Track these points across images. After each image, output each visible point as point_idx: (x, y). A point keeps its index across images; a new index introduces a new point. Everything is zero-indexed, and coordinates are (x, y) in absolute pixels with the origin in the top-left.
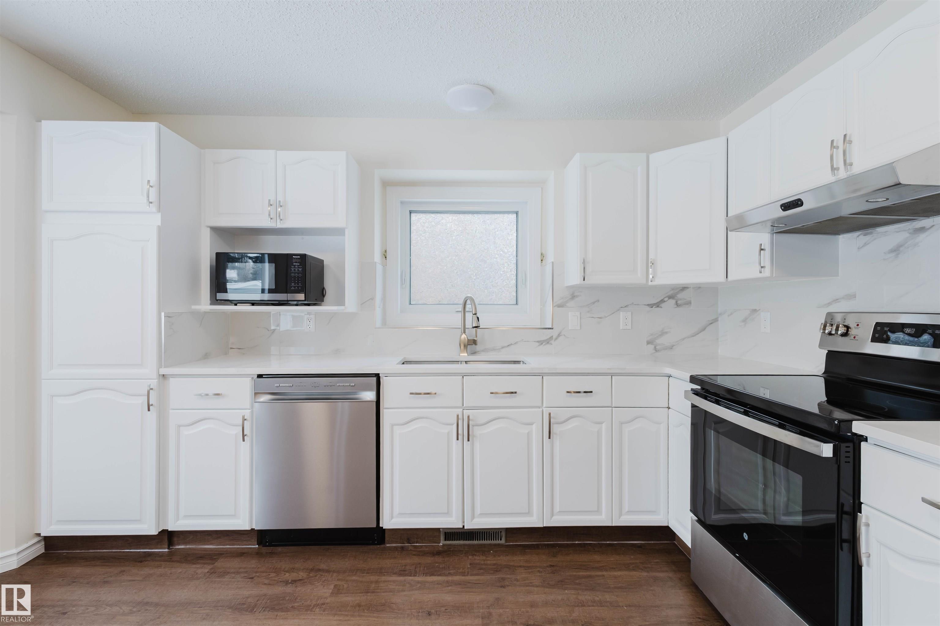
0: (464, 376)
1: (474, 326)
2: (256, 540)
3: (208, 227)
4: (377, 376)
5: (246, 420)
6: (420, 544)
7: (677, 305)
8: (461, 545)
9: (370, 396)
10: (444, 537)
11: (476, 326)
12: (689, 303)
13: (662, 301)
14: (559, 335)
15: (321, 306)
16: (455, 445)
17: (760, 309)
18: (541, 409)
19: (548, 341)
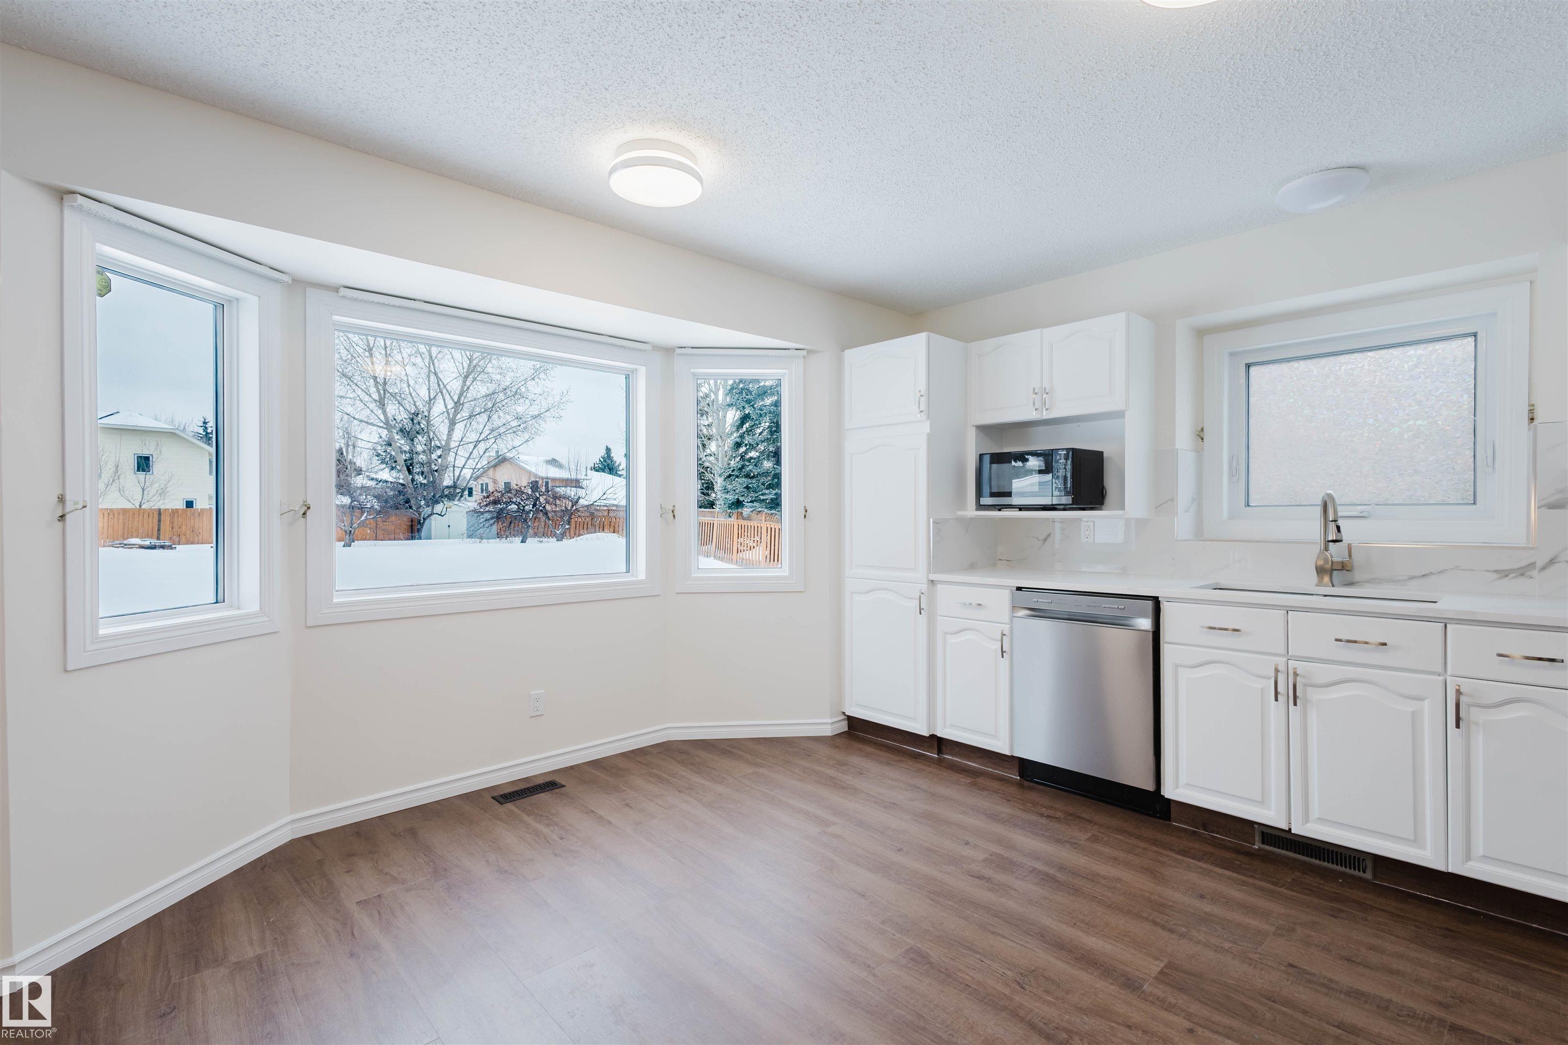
0: (1289, 612)
1: (1330, 539)
2: (1018, 770)
3: (974, 426)
4: (1156, 601)
5: (1005, 635)
6: (1222, 836)
8: (1288, 858)
9: (1145, 623)
10: (1261, 837)
11: (1335, 539)
15: (1101, 510)
16: (1275, 710)
18: (1442, 678)
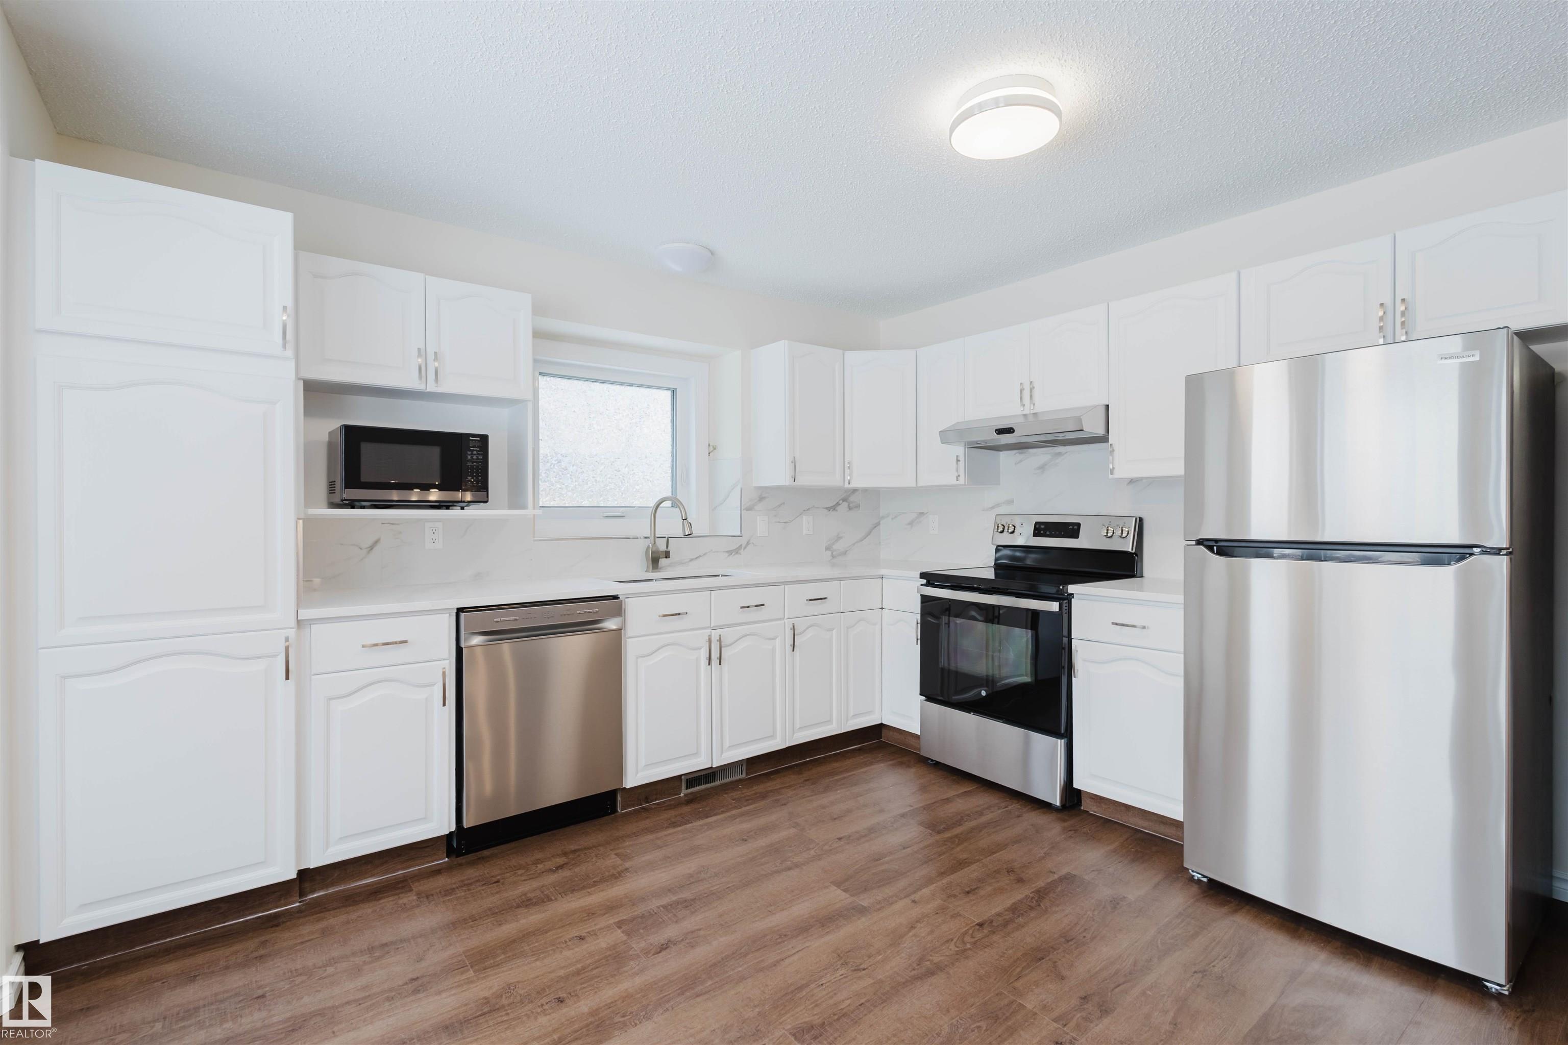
2: (445, 851)
3: (303, 380)
6: (660, 800)
7: (850, 508)
8: (703, 790)
10: (686, 785)
12: (858, 506)
13: (838, 504)
14: (748, 544)
17: (927, 513)
18: (783, 622)
19: (736, 551)
